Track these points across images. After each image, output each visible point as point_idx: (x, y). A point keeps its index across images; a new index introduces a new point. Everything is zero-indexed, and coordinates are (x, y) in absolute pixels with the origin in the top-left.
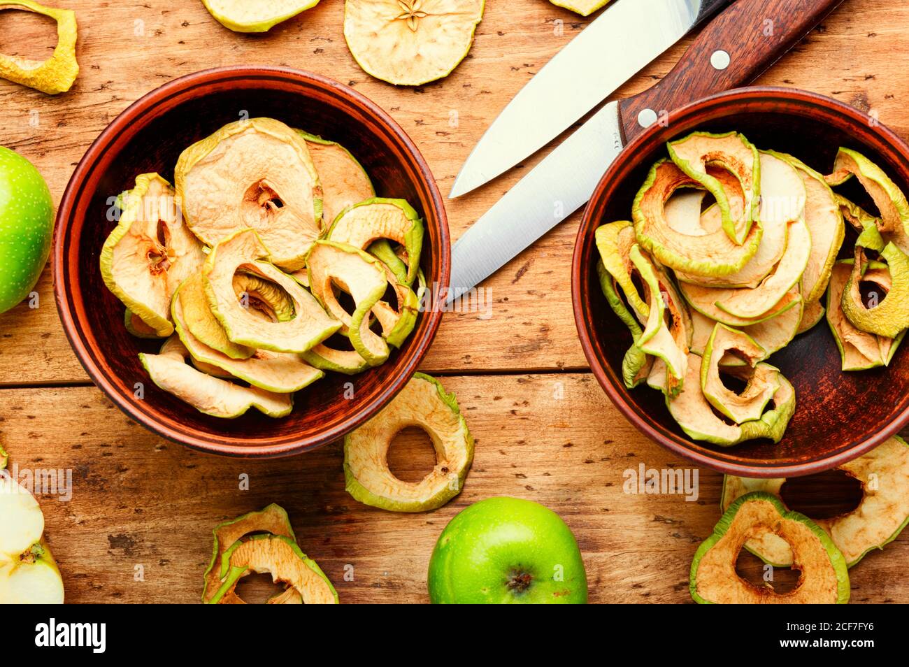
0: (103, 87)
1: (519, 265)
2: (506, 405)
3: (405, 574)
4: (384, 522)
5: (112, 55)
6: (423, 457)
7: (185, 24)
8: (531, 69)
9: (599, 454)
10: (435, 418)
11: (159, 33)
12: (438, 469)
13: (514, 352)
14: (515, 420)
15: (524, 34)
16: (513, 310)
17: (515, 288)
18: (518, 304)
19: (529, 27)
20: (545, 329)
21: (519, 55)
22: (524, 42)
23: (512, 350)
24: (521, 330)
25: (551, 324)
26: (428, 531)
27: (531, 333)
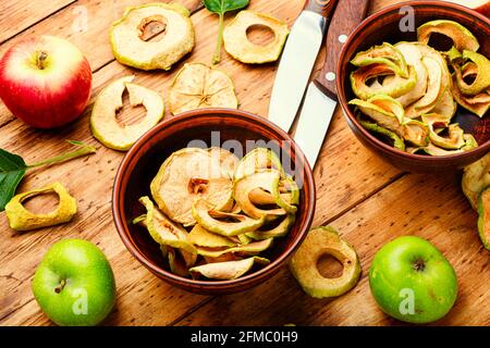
0: (90, 207)
1: (319, 168)
2: (354, 225)
3: (363, 319)
4: (338, 304)
5: (86, 192)
6: (335, 267)
7: (109, 162)
8: (267, 95)
9: (407, 220)
10: (330, 242)
11: (100, 172)
12: (346, 264)
13: (342, 202)
14: (363, 228)
15: (255, 84)
16: (329, 188)
17: (323, 178)
18: (329, 184)
19: (255, 81)
20: (348, 186)
21: (259, 93)
22: (257, 87)
23: (340, 202)
24: (338, 192)
25: (348, 183)
26: (359, 296)
27: (343, 191)
